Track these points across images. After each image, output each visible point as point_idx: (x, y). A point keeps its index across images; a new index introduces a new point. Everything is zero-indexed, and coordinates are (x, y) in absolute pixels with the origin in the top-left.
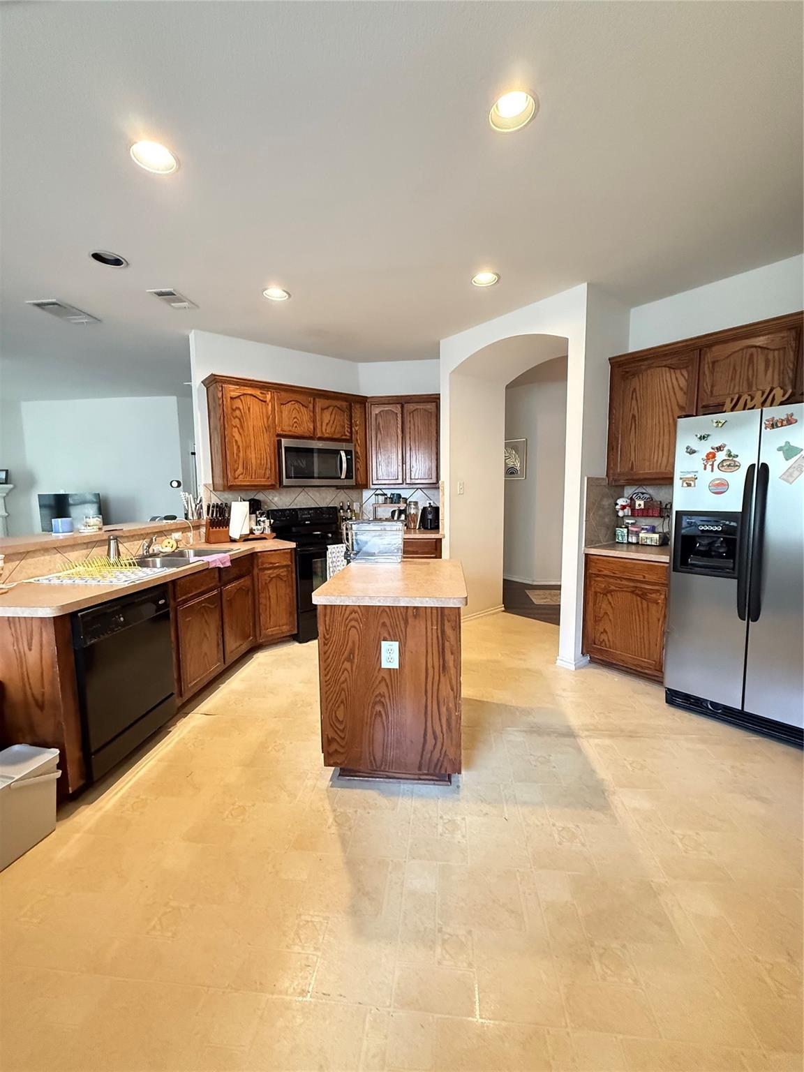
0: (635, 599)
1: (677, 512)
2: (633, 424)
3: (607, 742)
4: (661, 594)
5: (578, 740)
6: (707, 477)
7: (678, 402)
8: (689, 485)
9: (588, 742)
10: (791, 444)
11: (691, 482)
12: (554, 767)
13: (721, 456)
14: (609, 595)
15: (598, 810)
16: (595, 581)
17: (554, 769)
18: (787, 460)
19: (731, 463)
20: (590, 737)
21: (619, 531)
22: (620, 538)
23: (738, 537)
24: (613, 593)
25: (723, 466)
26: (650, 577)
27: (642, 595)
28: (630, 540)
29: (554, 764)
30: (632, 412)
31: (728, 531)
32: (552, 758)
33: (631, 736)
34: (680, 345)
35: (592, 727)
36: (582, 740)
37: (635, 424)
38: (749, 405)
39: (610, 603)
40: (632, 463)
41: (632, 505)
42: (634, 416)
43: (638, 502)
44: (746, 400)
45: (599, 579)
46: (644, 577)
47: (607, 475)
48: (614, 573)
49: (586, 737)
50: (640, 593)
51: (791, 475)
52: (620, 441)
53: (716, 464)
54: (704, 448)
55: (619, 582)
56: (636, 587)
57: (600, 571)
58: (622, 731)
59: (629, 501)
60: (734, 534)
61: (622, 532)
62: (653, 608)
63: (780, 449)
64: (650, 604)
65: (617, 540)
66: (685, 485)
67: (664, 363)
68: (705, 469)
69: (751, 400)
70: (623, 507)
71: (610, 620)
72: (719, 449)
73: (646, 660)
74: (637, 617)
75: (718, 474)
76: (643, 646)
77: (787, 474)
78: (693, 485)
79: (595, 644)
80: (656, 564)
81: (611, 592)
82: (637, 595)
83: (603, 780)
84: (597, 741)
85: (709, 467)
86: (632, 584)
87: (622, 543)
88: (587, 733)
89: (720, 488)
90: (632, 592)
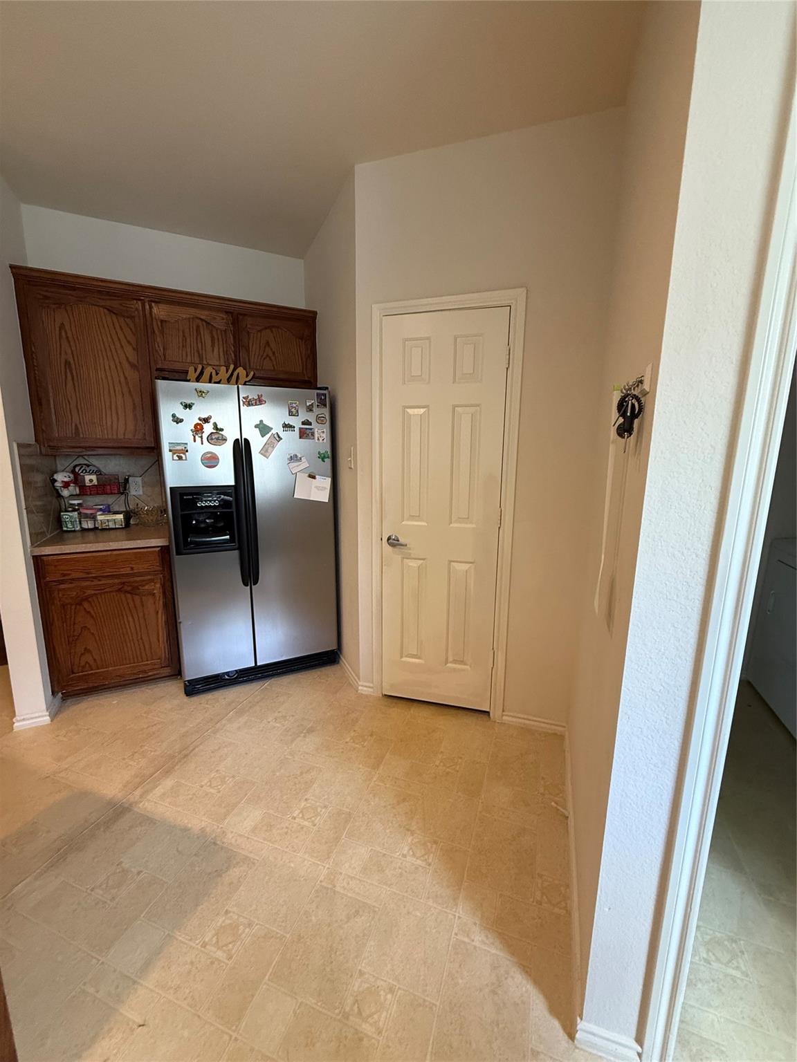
0: (124, 599)
1: (171, 488)
2: (69, 374)
3: (168, 783)
4: (155, 583)
5: (135, 809)
6: (199, 448)
7: (127, 358)
8: (180, 458)
9: (149, 800)
10: (264, 422)
11: (182, 455)
12: (139, 873)
13: (208, 428)
14: (86, 605)
15: (228, 868)
16: (59, 590)
17: (142, 876)
18: (263, 437)
19: (217, 437)
20: (146, 792)
21: (66, 516)
22: (70, 526)
23: (234, 509)
24: (90, 599)
25: (212, 439)
26: (140, 567)
27: (132, 590)
28: (85, 526)
29: (135, 871)
30: (63, 356)
31: (225, 504)
32: (126, 865)
33: (186, 756)
34: (120, 286)
35: (138, 780)
36: (141, 805)
37: (72, 374)
38: (215, 378)
39: (89, 612)
40: (76, 425)
41: (77, 480)
42: (67, 363)
43: (87, 478)
44: (211, 373)
45: (62, 586)
46: (132, 569)
47: (36, 441)
48: (88, 573)
49: (141, 796)
50: (129, 588)
51: (267, 451)
52: (51, 394)
53: (205, 436)
54: (191, 418)
55: (96, 582)
56: (124, 583)
57: (64, 575)
58: (172, 757)
59: (72, 476)
60: (230, 508)
61: (71, 517)
62: (149, 601)
63: (256, 426)
64: (143, 598)
65: (65, 529)
66: (175, 457)
67: (103, 303)
68: (195, 441)
69: (217, 374)
70: (66, 485)
71: (93, 634)
72: (206, 420)
73: (149, 662)
74: (130, 619)
75: (208, 447)
76: (142, 648)
77: (264, 449)
78: (184, 458)
79: (73, 673)
80: (145, 550)
81: (86, 599)
82: (127, 592)
83: (203, 830)
84: (159, 791)
85: (198, 439)
86: (116, 581)
87: (74, 531)
88: (138, 792)
89: (211, 461)
90: (119, 590)
